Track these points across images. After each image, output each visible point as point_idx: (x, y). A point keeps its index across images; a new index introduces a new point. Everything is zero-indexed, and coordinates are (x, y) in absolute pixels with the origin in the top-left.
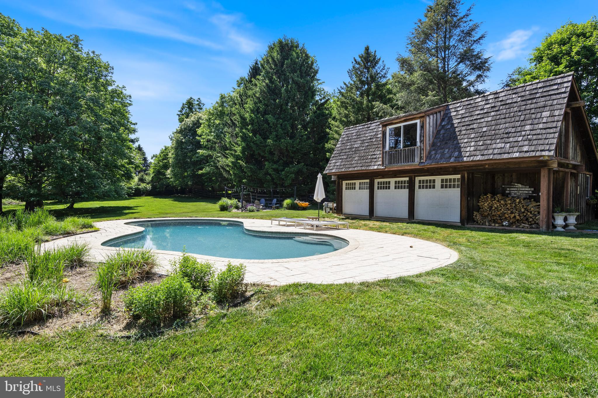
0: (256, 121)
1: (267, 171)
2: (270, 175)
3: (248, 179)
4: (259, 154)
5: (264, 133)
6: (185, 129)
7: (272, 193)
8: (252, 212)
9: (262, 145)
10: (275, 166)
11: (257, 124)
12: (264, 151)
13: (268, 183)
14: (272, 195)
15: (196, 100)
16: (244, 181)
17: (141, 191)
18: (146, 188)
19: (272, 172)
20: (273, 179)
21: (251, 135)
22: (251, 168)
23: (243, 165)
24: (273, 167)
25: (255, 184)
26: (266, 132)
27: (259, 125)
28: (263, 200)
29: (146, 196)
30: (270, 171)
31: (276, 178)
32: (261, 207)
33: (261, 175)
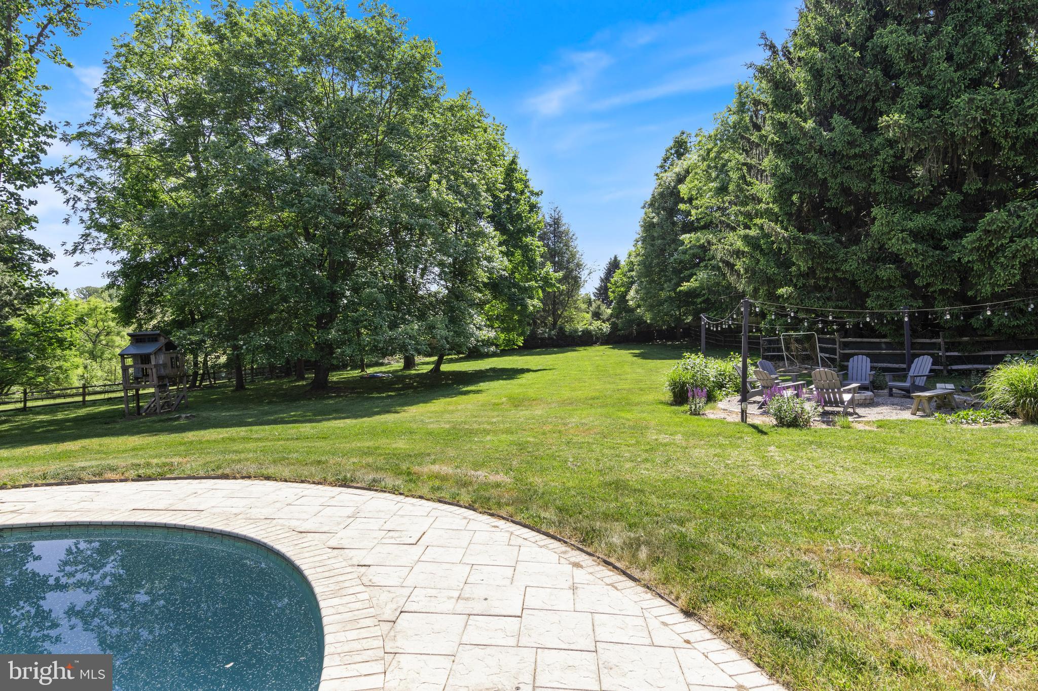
0: (828, 70)
1: (882, 247)
2: (896, 259)
3: (800, 284)
4: (845, 190)
5: (864, 109)
6: (662, 195)
7: (907, 331)
8: (789, 425)
9: (857, 150)
10: (919, 221)
11: (835, 82)
12: (867, 176)
13: (885, 294)
14: (907, 340)
15: (693, 135)
16: (781, 291)
17: (592, 336)
18: (601, 329)
19: (904, 241)
20: (909, 276)
21: (810, 124)
22: (809, 242)
23: (778, 233)
24: (910, 225)
25: (829, 299)
26: (875, 100)
27: (844, 84)
28: (861, 364)
29: (602, 344)
30: (895, 245)
31: (929, 267)
32: (847, 397)
33: (851, 265)
